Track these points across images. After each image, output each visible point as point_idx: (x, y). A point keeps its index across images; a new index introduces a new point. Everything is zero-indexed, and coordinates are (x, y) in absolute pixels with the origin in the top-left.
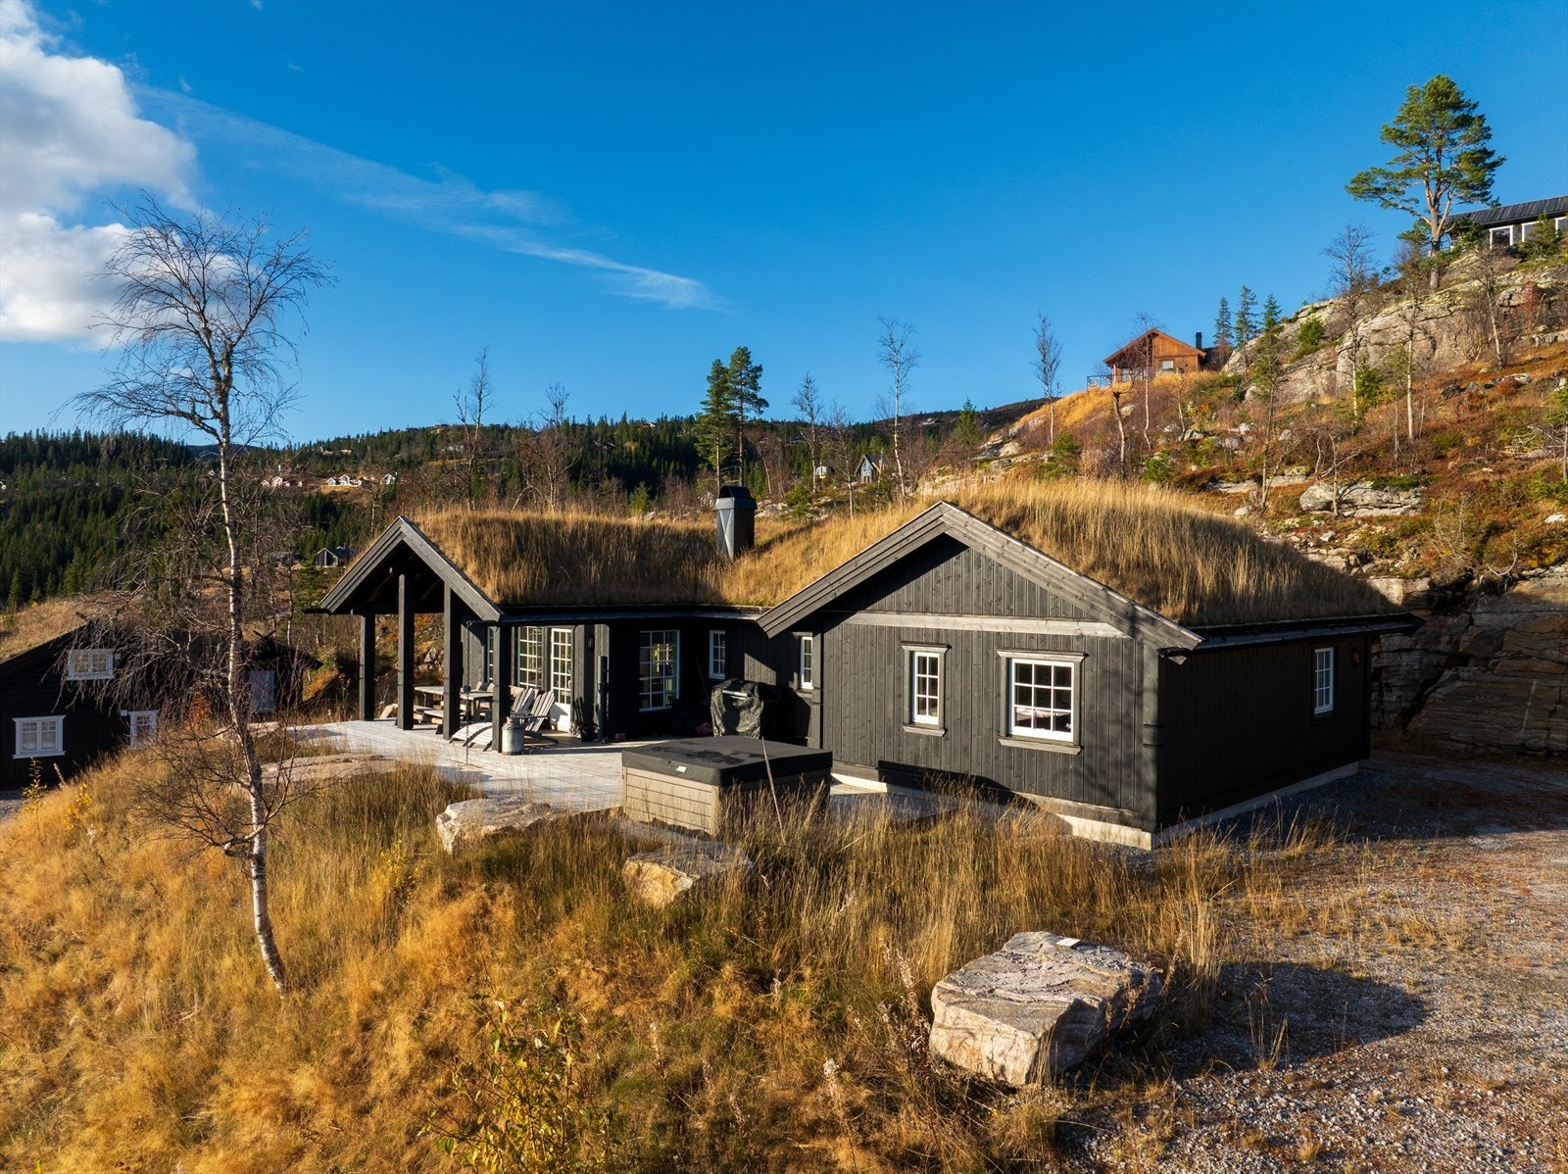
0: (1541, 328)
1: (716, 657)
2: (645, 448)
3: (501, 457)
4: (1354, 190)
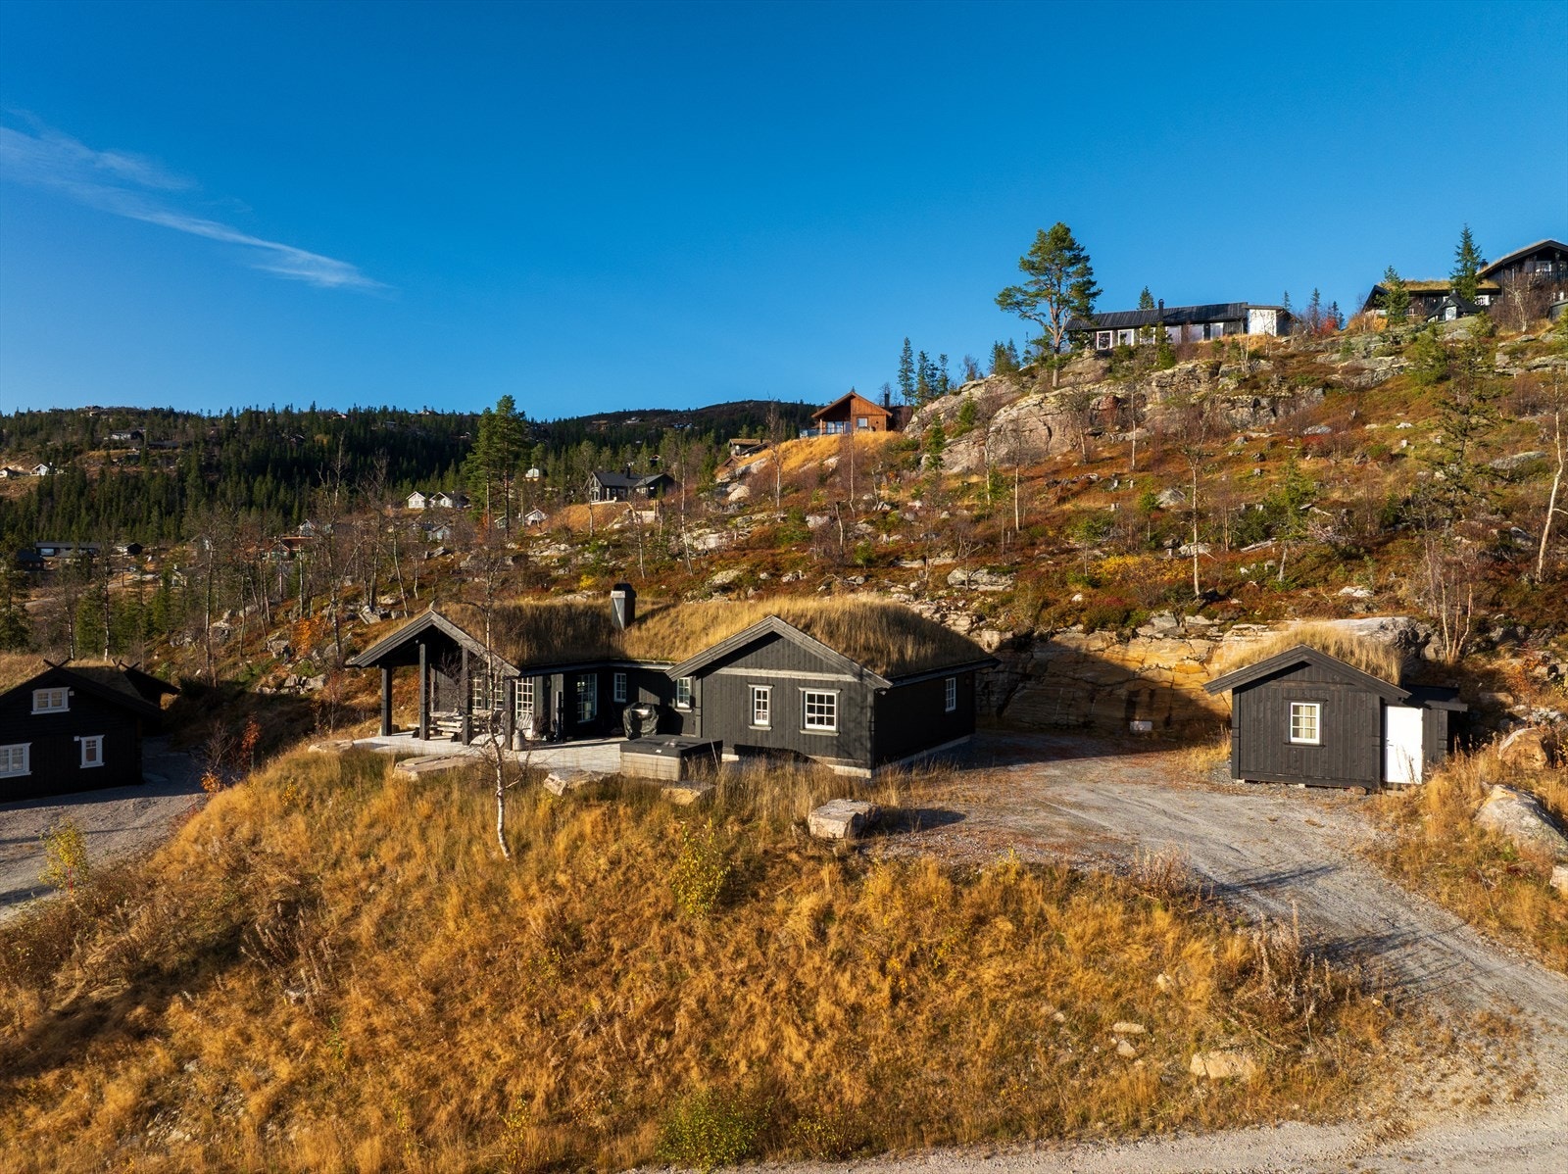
0: (1117, 428)
1: (618, 688)
2: (338, 441)
3: (175, 448)
4: (1000, 303)
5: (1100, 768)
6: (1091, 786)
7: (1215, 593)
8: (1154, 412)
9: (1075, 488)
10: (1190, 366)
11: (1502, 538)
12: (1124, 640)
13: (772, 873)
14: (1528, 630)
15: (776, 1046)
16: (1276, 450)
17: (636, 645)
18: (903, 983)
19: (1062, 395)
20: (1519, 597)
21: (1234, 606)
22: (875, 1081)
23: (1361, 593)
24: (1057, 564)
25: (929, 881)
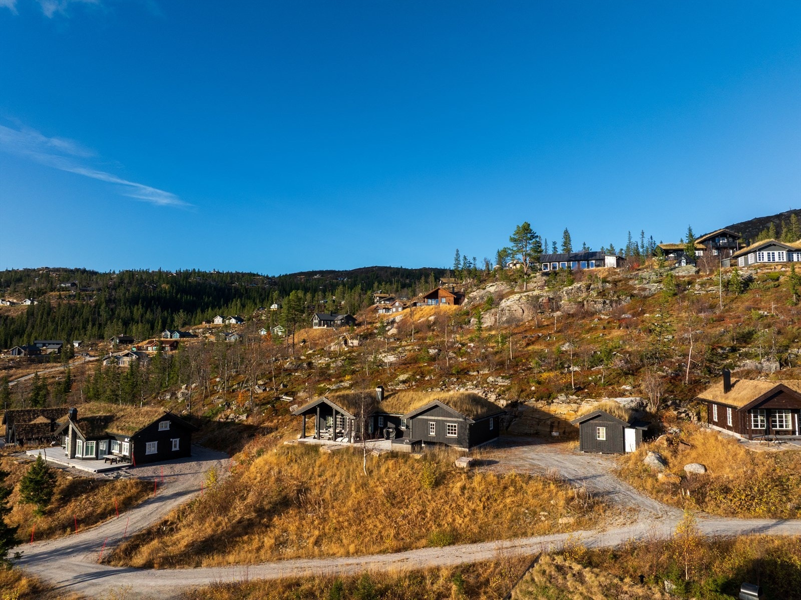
0: (550, 311)
1: (381, 422)
2: (173, 288)
3: (93, 291)
5: (539, 448)
6: (536, 453)
7: (580, 387)
8: (565, 305)
9: (533, 339)
10: (579, 285)
11: (679, 367)
12: (549, 404)
13: (448, 477)
14: (680, 401)
15: (454, 520)
16: (610, 325)
17: (387, 407)
18: (486, 504)
19: (528, 296)
20: (680, 389)
21: (586, 392)
22: (480, 528)
23: (628, 388)
24: (526, 375)
25: (491, 477)
